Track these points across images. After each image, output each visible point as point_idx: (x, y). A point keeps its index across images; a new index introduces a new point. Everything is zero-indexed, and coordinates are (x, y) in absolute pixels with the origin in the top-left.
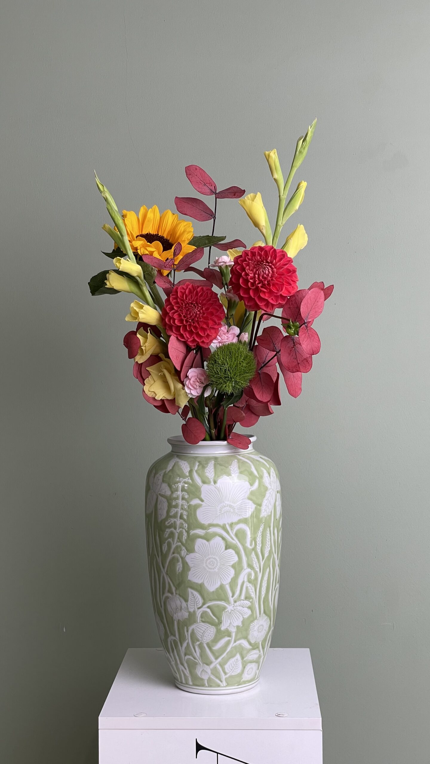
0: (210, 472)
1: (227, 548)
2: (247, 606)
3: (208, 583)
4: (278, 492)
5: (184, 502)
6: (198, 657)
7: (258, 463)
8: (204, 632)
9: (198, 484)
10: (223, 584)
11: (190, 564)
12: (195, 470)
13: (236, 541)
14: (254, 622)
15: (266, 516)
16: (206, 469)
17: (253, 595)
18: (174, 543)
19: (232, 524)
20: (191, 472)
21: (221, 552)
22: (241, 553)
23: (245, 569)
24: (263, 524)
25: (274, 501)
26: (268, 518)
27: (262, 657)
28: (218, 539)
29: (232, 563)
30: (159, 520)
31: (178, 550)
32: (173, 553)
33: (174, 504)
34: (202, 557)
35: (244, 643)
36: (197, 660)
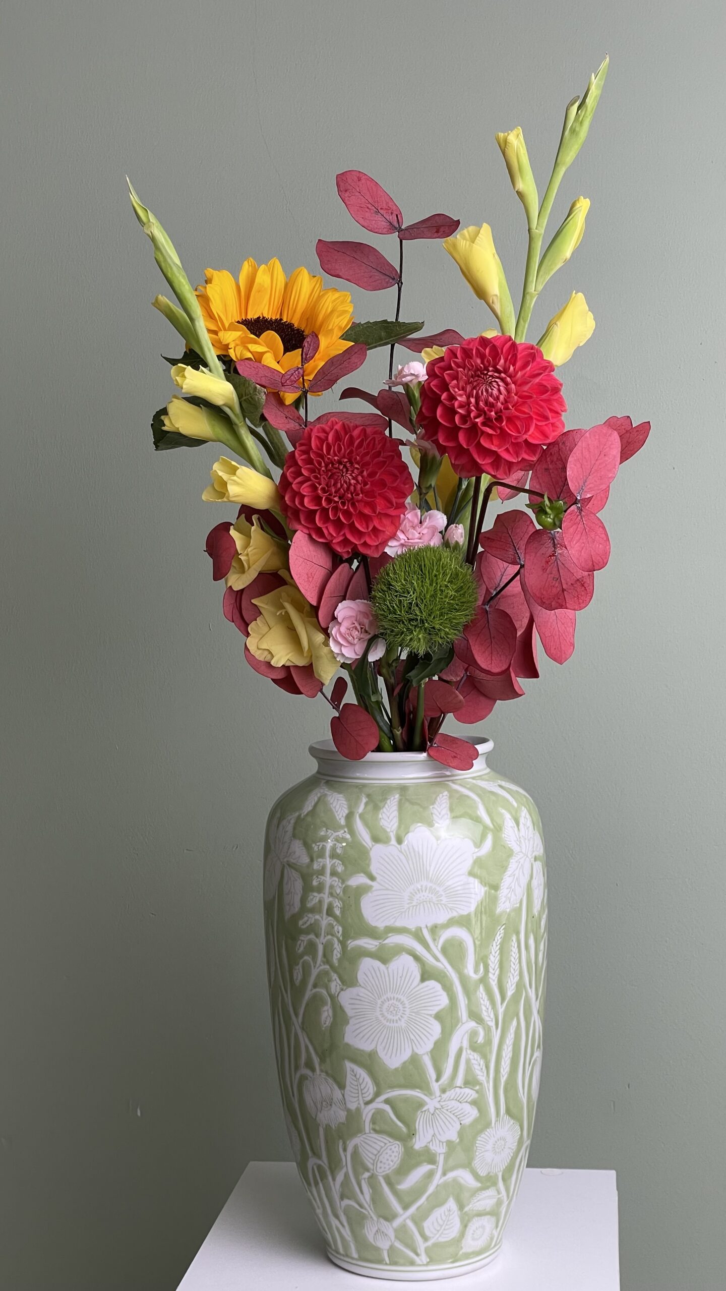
0: (389, 818)
1: (423, 979)
2: (469, 1100)
3: (386, 1051)
4: (536, 859)
5: (336, 881)
6: (367, 1203)
7: (493, 798)
8: (379, 1152)
9: (365, 844)
10: (417, 1054)
11: (349, 1011)
12: (358, 812)
13: (444, 965)
14: (485, 1134)
15: (508, 910)
16: (382, 810)
17: (482, 1077)
18: (316, 963)
19: (436, 927)
20: (349, 817)
21: (413, 986)
22: (455, 989)
23: (463, 1022)
24: (504, 926)
25: (527, 877)
26: (513, 914)
27: (506, 1203)
28: (406, 960)
29: (437, 1009)
30: (287, 916)
31: (322, 981)
32: (315, 986)
33: (315, 883)
34: (373, 997)
35: (465, 1177)
36: (366, 1209)
